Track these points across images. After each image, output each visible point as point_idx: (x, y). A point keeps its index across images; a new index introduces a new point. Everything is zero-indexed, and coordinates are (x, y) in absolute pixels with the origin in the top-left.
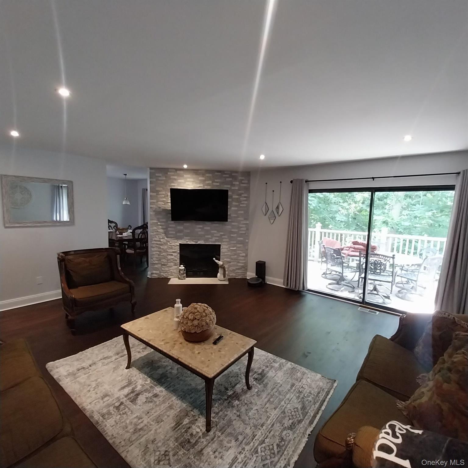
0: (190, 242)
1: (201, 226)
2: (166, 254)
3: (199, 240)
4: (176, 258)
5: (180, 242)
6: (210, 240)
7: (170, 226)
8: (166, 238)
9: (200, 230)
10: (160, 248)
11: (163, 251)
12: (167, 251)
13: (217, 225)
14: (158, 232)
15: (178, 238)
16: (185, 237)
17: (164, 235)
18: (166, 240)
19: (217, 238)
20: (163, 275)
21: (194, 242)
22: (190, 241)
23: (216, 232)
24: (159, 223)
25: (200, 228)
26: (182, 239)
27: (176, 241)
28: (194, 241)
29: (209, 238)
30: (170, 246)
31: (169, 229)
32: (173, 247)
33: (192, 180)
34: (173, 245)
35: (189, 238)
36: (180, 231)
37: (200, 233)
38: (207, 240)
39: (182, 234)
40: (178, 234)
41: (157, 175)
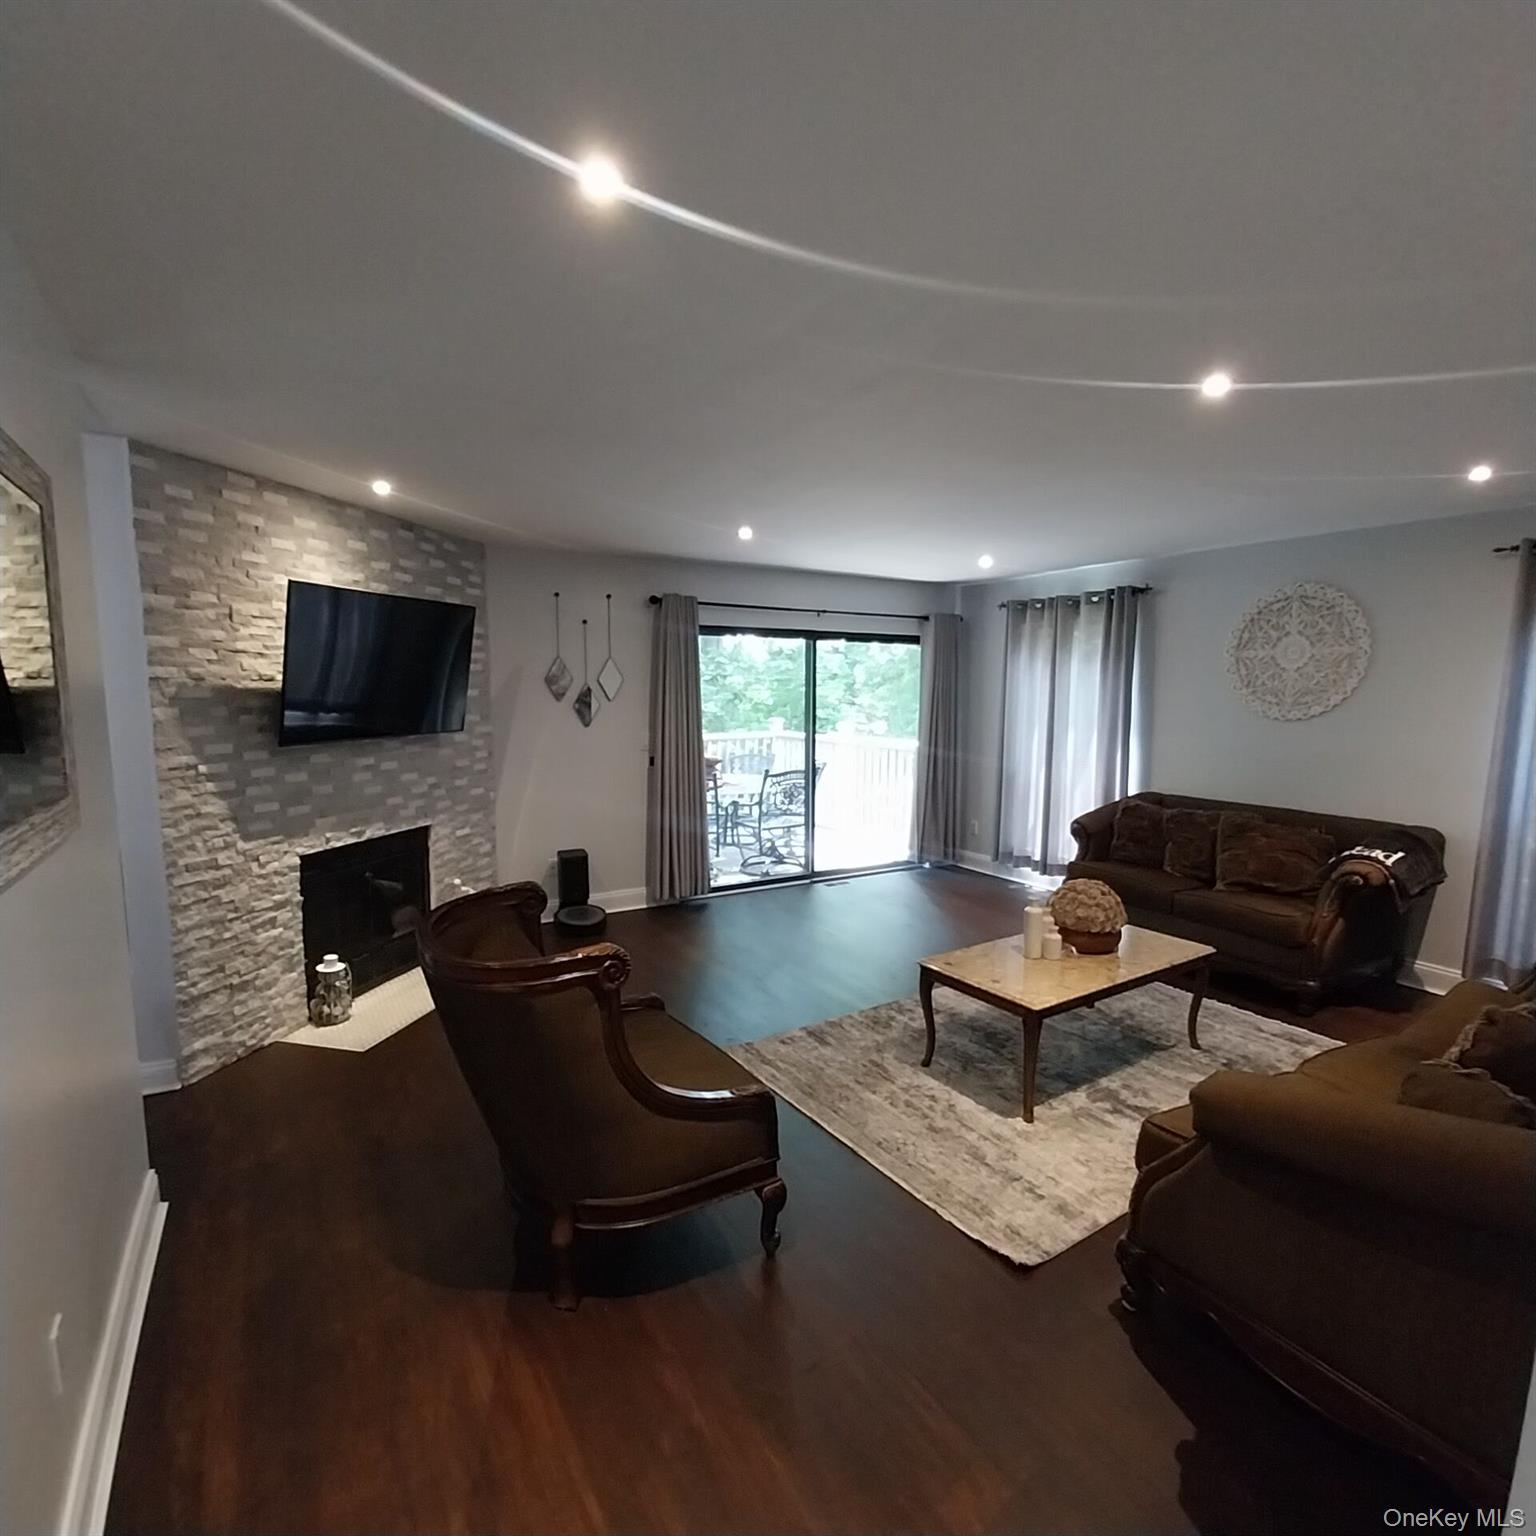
0: (339, 840)
1: (371, 761)
2: (247, 926)
3: (367, 822)
4: (290, 934)
5: (301, 850)
6: (403, 813)
7: (255, 773)
8: (241, 845)
9: (368, 776)
10: (219, 902)
11: (231, 915)
12: (252, 911)
13: (416, 749)
14: (199, 815)
15: (290, 830)
16: (319, 822)
17: (228, 827)
18: (244, 853)
19: (420, 802)
20: (242, 1044)
21: (353, 834)
22: (337, 834)
23: (414, 776)
24: (202, 768)
25: (367, 768)
26: (307, 835)
27: (285, 847)
28: (354, 830)
29: (397, 807)
30: (260, 882)
31: (251, 791)
32: (276, 880)
33: (324, 546)
34: (276, 873)
35: (332, 819)
36: (298, 796)
37: (370, 790)
38: (390, 817)
39: (306, 809)
40: (292, 811)
41: (169, 490)
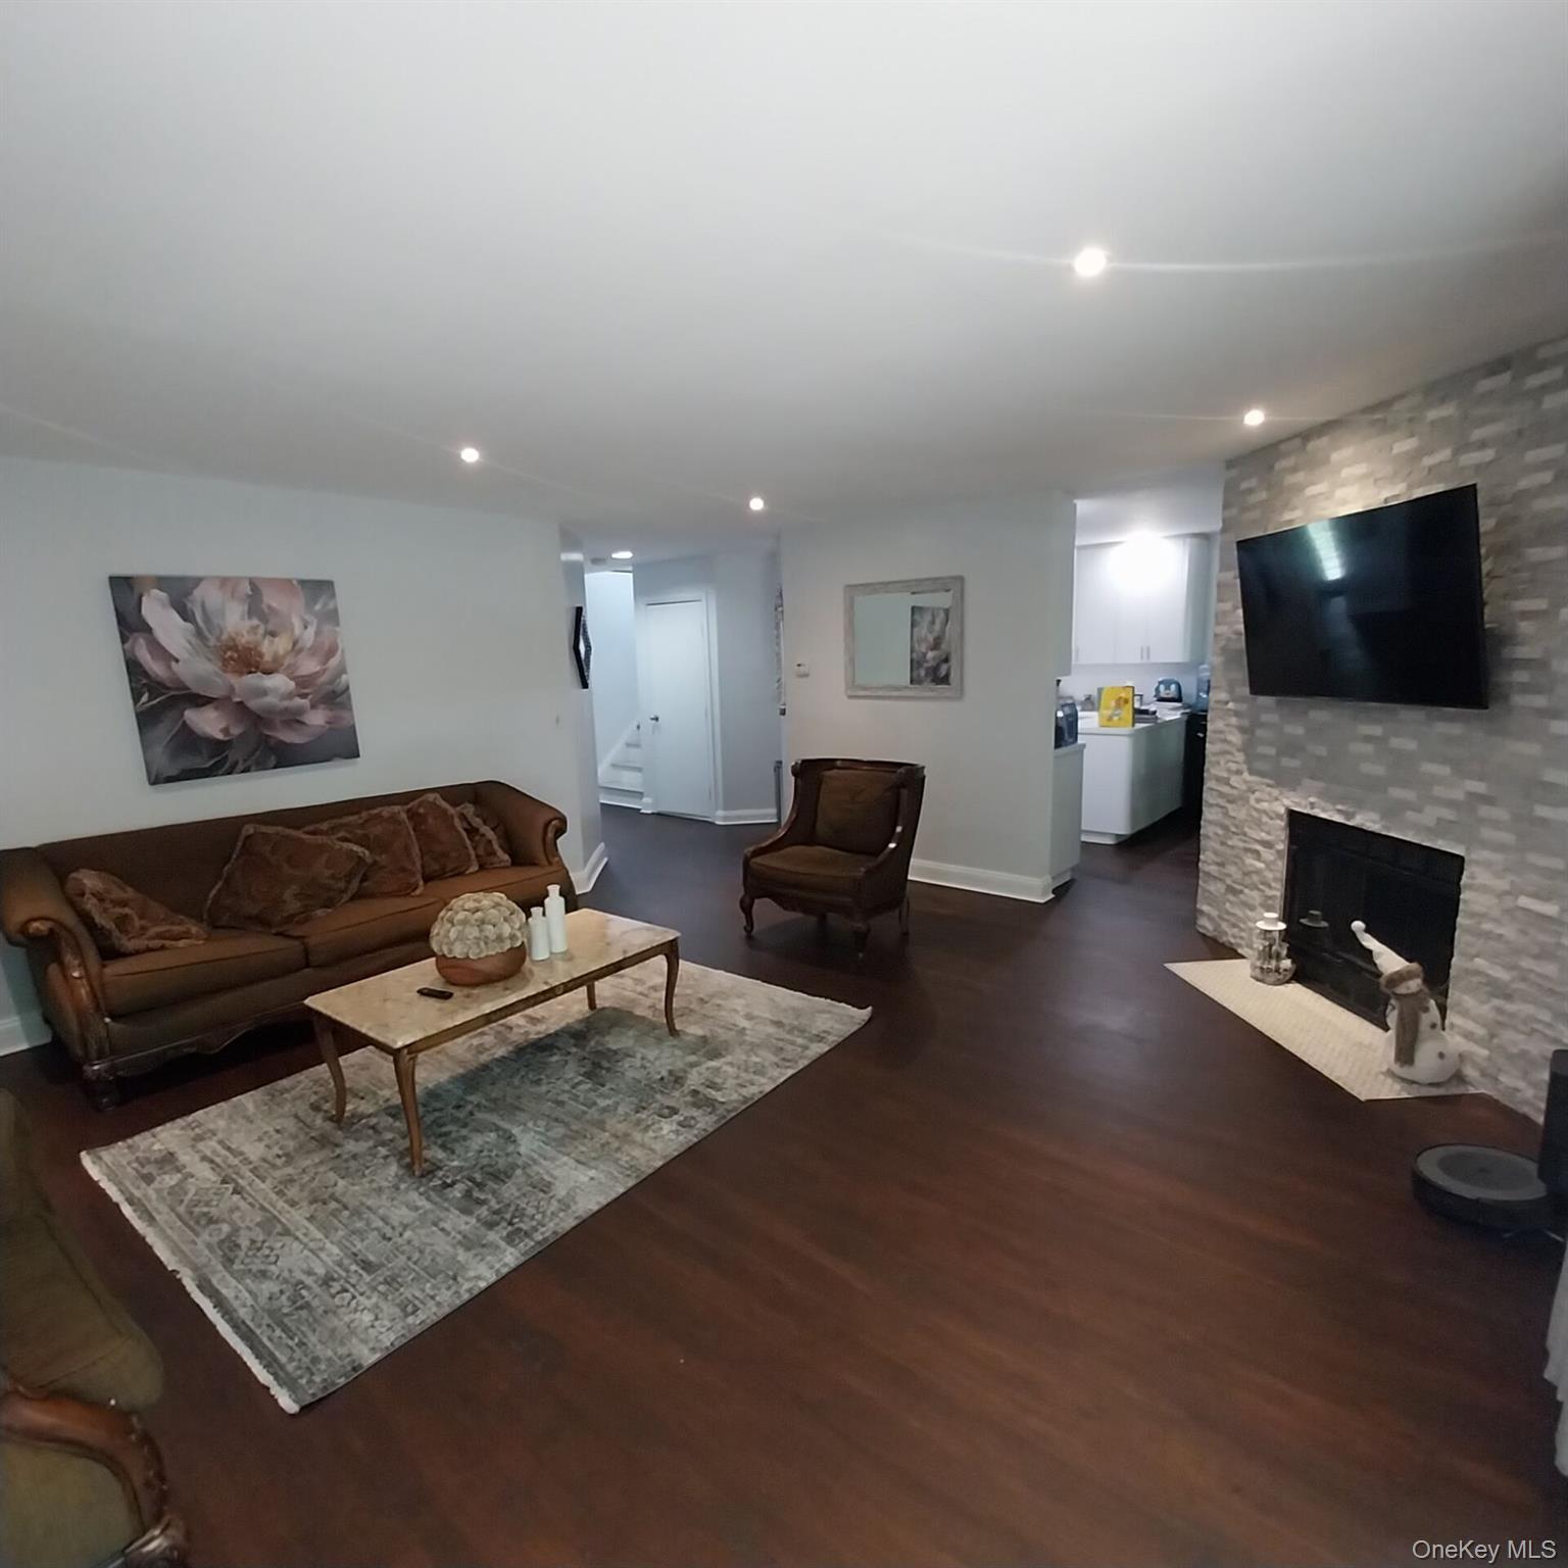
0: (1324, 810)
1: (1376, 730)
2: (1241, 845)
3: (1360, 805)
4: (1269, 875)
5: (1287, 802)
6: (1410, 815)
7: (1265, 718)
8: (1246, 775)
9: (1369, 748)
10: (1226, 814)
11: (1233, 829)
12: (1245, 834)
13: (1456, 729)
14: (1225, 741)
15: (1284, 780)
16: (1307, 782)
17: (1240, 757)
18: (1246, 782)
19: (1448, 814)
20: (1226, 934)
21: (1339, 811)
22: (1323, 804)
23: (1444, 770)
24: (1231, 705)
25: (1368, 739)
26: (1294, 790)
27: (1275, 792)
28: (1339, 807)
29: (1405, 805)
30: (1255, 814)
31: (1259, 733)
32: (1265, 819)
34: (1265, 812)
35: (1320, 785)
36: (1291, 748)
37: (1367, 768)
38: (1392, 811)
39: (1295, 763)
40: (1286, 762)
